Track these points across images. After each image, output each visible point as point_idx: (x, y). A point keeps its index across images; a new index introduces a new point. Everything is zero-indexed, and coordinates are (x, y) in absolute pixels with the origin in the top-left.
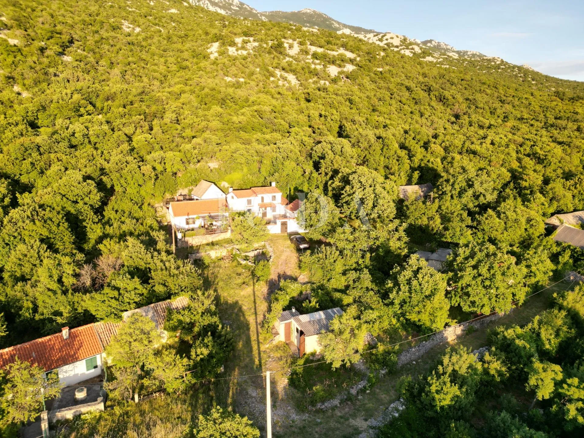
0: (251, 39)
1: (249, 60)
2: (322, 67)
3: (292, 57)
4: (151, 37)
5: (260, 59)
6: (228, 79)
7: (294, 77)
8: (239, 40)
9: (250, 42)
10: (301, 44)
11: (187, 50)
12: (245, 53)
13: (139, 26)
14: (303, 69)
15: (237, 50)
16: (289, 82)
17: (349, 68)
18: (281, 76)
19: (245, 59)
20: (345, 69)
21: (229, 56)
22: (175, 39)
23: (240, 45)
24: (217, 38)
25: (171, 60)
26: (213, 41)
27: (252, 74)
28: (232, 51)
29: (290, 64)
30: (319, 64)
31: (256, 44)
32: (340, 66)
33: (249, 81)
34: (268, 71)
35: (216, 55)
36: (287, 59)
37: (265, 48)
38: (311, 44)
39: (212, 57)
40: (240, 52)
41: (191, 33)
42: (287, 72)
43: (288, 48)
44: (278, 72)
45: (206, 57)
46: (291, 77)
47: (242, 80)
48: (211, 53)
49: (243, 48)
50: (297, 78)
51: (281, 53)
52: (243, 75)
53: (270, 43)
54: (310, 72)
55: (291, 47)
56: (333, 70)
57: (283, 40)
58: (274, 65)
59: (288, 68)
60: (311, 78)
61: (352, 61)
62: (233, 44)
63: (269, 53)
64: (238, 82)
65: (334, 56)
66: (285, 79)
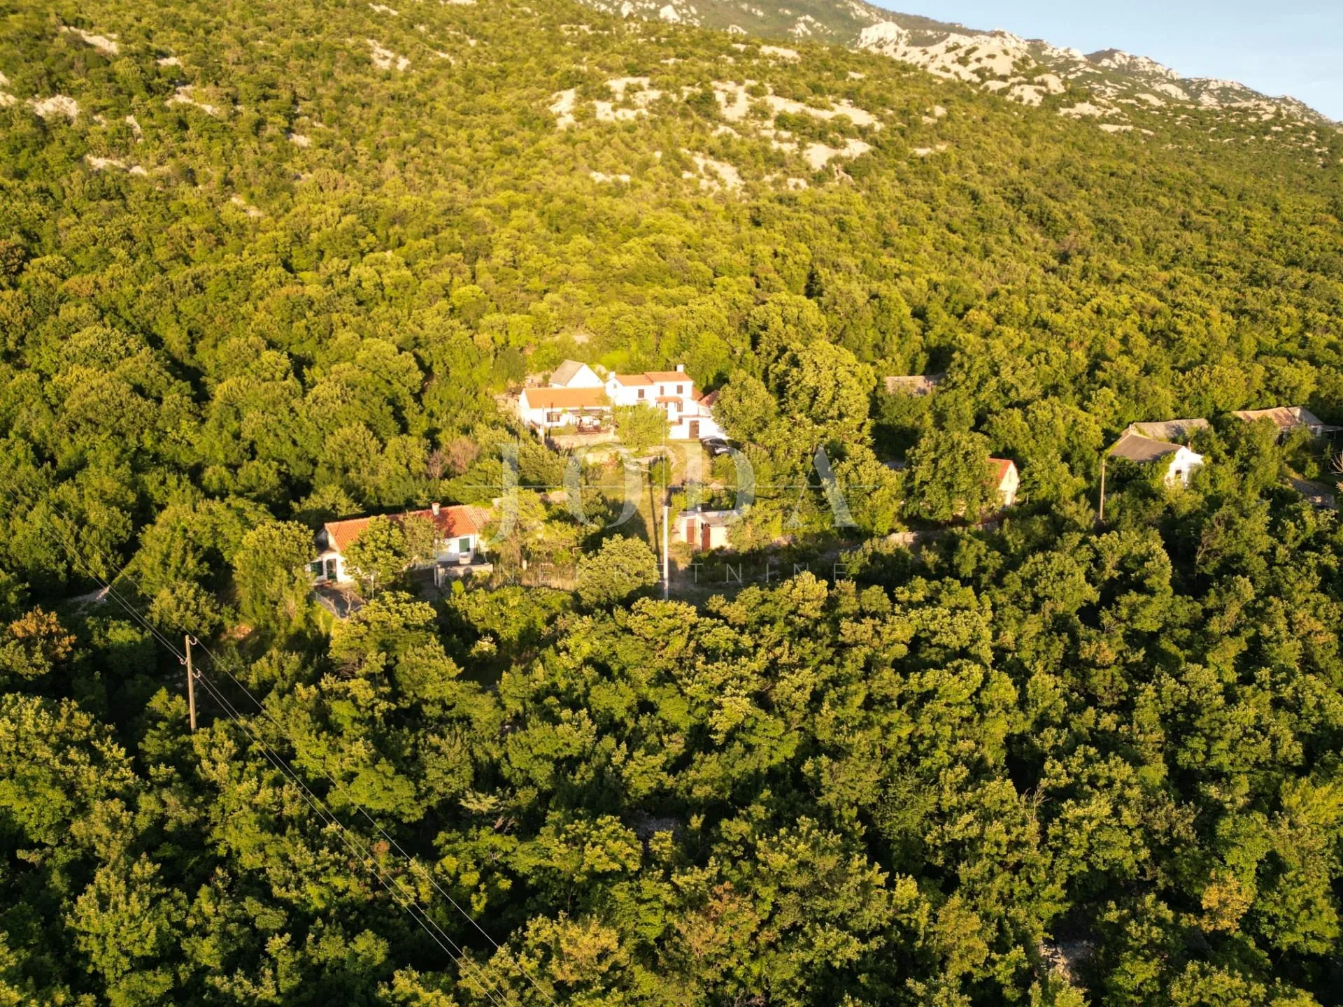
0: (645, 81)
1: (640, 132)
2: (795, 146)
3: (731, 124)
4: (432, 81)
5: (664, 130)
6: (598, 177)
7: (734, 170)
8: (618, 85)
9: (641, 89)
10: (753, 92)
11: (508, 110)
12: (630, 115)
13: (405, 54)
14: (753, 152)
15: (614, 109)
16: (722, 183)
17: (856, 148)
18: (706, 168)
19: (630, 129)
20: (845, 153)
21: (598, 124)
22: (481, 82)
23: (620, 97)
24: (570, 80)
25: (481, 133)
26: (562, 88)
27: (646, 165)
28: (603, 110)
29: (726, 141)
30: (790, 141)
31: (655, 94)
32: (834, 145)
33: (639, 182)
34: (678, 158)
35: (570, 119)
36: (722, 129)
37: (675, 105)
38: (776, 94)
39: (562, 124)
40: (620, 113)
41: (511, 66)
42: (718, 159)
43: (723, 103)
44: (699, 160)
45: (548, 124)
46: (727, 172)
47: (625, 178)
48: (560, 115)
49: (627, 104)
50: (739, 173)
51: (708, 116)
52: (628, 168)
53: (687, 92)
54: (768, 160)
55: (731, 100)
56: (818, 155)
57: (714, 83)
58: (693, 144)
59: (722, 151)
60: (768, 172)
61: (863, 132)
62: (606, 94)
63: (685, 115)
64: (617, 183)
65: (823, 123)
66: (714, 175)
